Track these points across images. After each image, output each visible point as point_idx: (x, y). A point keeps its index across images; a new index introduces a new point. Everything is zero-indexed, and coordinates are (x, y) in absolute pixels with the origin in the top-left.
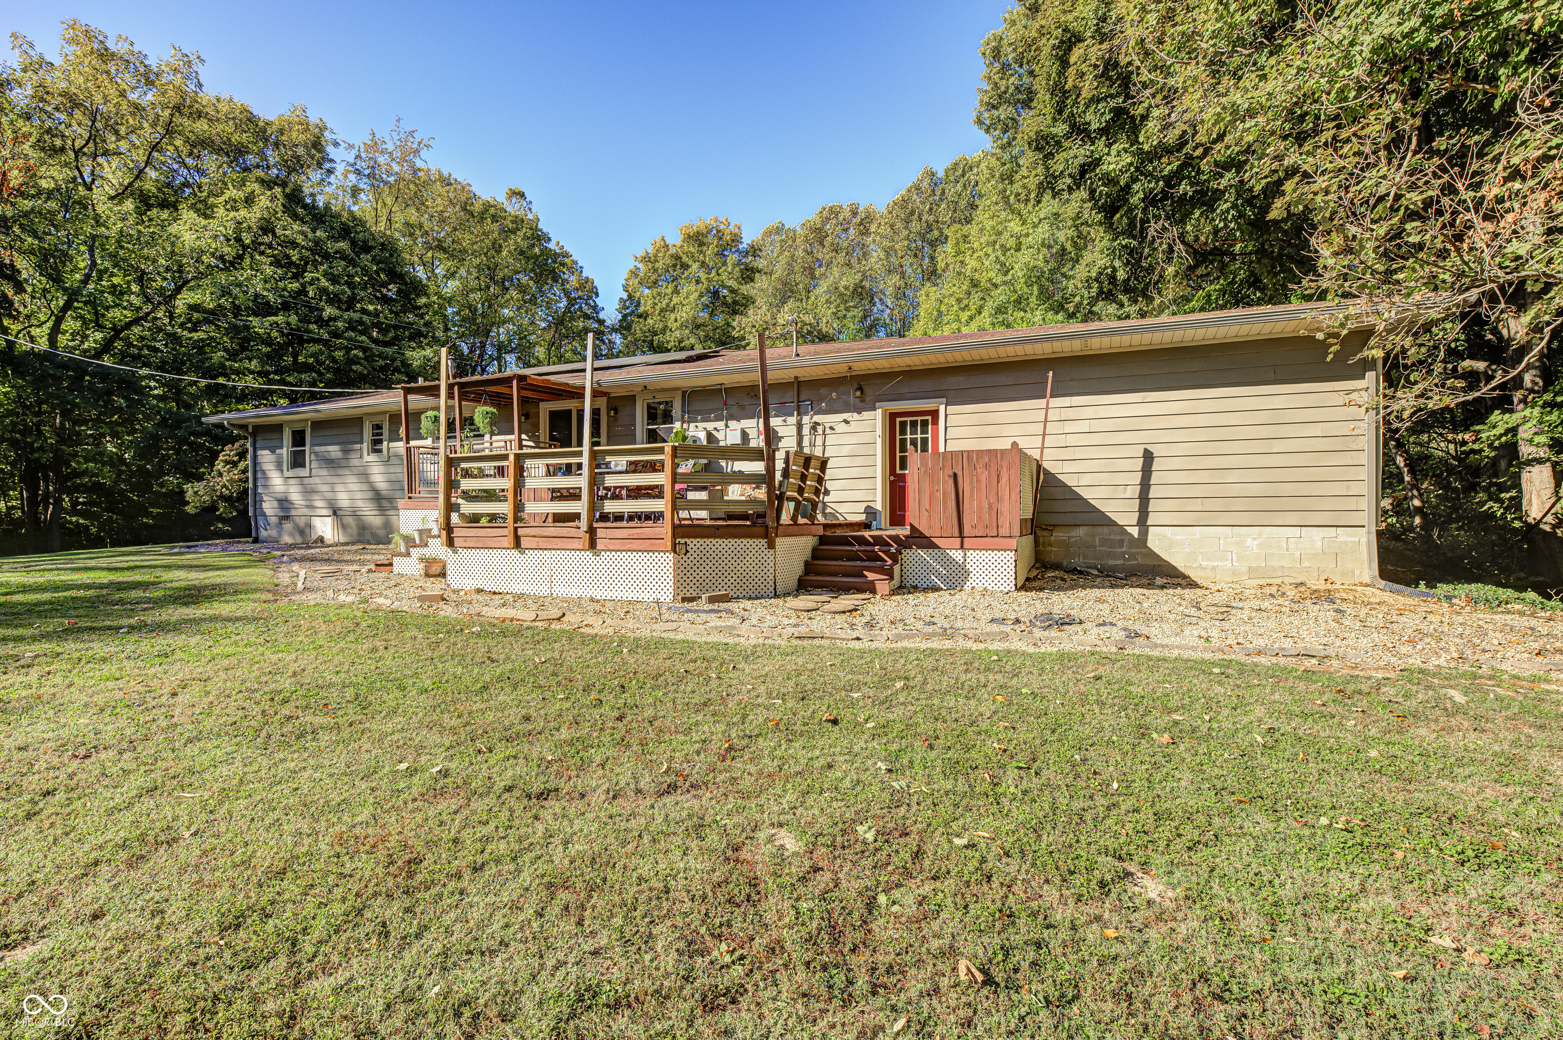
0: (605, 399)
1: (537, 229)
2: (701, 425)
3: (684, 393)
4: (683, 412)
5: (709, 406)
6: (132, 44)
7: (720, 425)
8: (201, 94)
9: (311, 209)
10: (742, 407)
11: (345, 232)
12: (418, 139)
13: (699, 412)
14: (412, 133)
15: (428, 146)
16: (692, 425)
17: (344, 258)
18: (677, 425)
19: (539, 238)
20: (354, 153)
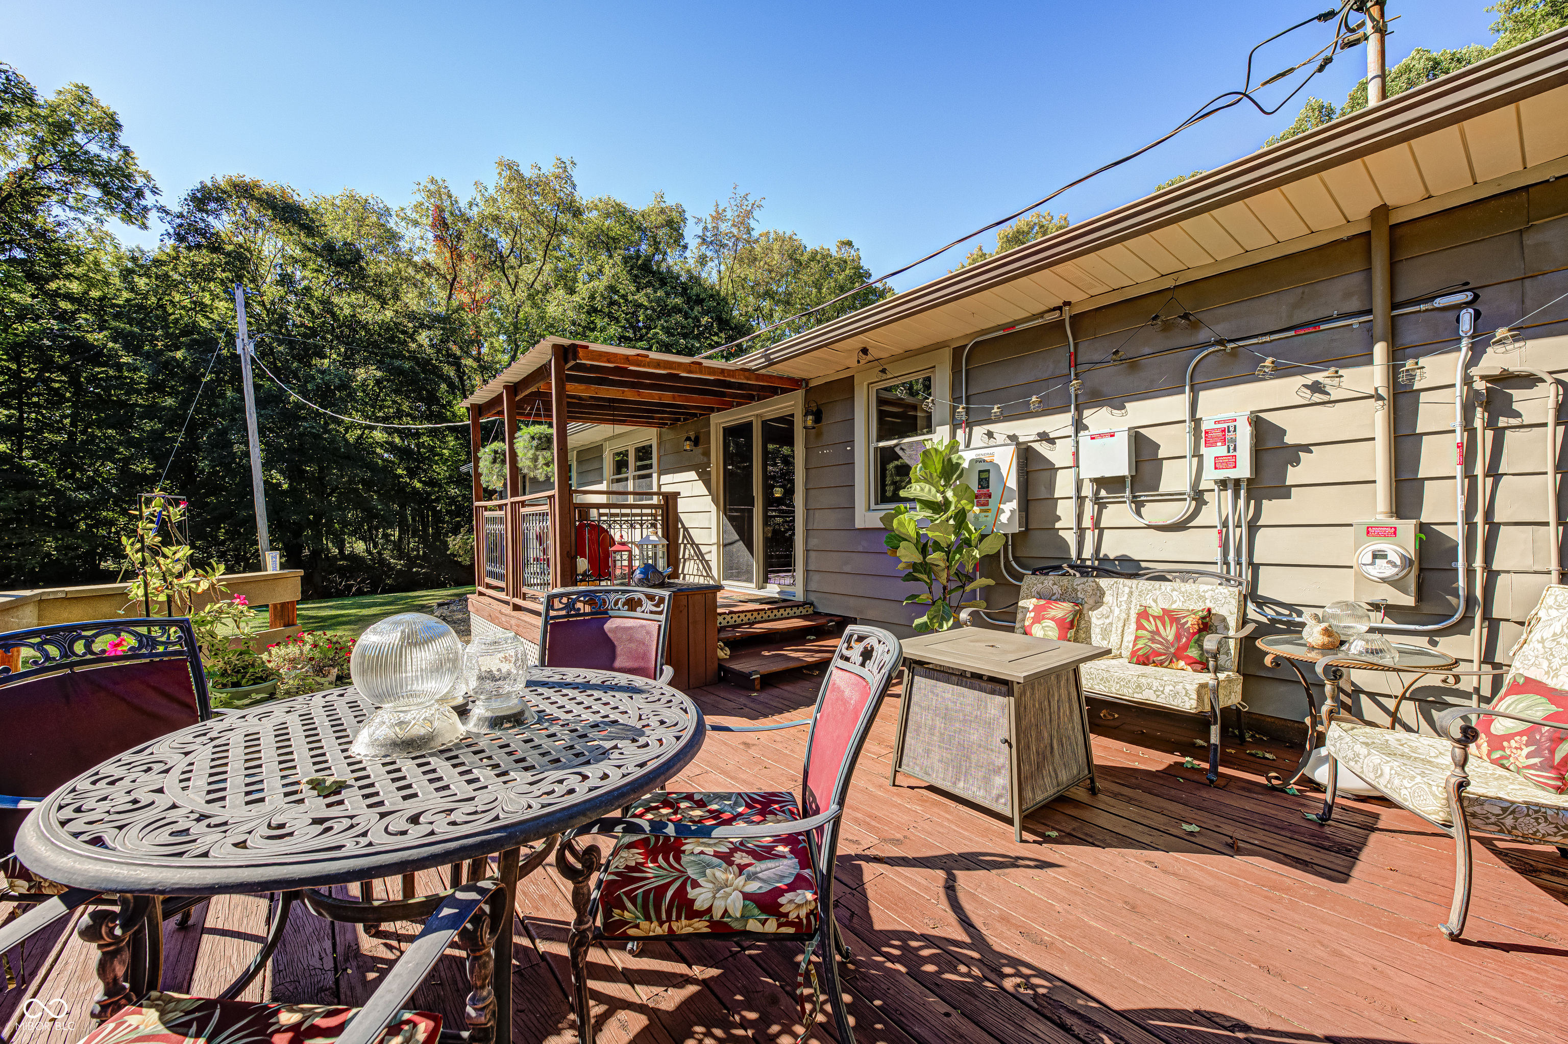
0: (800, 394)
1: (859, 268)
2: (1001, 429)
3: (957, 352)
4: (956, 399)
5: (1024, 375)
6: (540, 169)
7: (1058, 424)
8: (576, 194)
9: (657, 274)
10: (1133, 365)
11: (685, 290)
12: (751, 202)
13: (994, 396)
14: (745, 197)
15: (759, 206)
16: (979, 431)
17: (679, 311)
18: (940, 437)
19: (861, 276)
20: (701, 225)
